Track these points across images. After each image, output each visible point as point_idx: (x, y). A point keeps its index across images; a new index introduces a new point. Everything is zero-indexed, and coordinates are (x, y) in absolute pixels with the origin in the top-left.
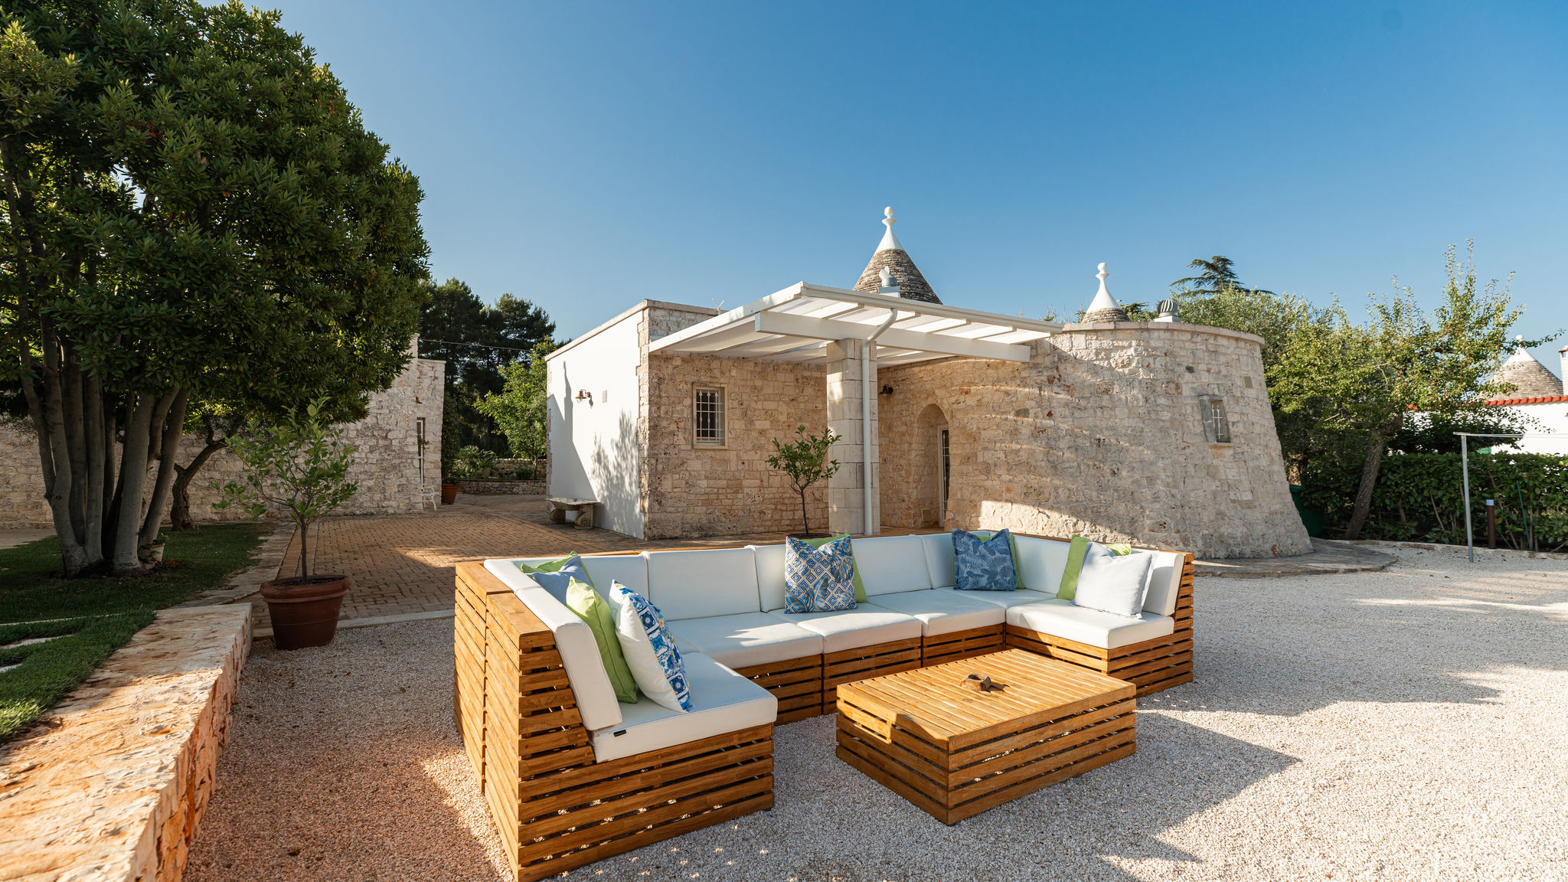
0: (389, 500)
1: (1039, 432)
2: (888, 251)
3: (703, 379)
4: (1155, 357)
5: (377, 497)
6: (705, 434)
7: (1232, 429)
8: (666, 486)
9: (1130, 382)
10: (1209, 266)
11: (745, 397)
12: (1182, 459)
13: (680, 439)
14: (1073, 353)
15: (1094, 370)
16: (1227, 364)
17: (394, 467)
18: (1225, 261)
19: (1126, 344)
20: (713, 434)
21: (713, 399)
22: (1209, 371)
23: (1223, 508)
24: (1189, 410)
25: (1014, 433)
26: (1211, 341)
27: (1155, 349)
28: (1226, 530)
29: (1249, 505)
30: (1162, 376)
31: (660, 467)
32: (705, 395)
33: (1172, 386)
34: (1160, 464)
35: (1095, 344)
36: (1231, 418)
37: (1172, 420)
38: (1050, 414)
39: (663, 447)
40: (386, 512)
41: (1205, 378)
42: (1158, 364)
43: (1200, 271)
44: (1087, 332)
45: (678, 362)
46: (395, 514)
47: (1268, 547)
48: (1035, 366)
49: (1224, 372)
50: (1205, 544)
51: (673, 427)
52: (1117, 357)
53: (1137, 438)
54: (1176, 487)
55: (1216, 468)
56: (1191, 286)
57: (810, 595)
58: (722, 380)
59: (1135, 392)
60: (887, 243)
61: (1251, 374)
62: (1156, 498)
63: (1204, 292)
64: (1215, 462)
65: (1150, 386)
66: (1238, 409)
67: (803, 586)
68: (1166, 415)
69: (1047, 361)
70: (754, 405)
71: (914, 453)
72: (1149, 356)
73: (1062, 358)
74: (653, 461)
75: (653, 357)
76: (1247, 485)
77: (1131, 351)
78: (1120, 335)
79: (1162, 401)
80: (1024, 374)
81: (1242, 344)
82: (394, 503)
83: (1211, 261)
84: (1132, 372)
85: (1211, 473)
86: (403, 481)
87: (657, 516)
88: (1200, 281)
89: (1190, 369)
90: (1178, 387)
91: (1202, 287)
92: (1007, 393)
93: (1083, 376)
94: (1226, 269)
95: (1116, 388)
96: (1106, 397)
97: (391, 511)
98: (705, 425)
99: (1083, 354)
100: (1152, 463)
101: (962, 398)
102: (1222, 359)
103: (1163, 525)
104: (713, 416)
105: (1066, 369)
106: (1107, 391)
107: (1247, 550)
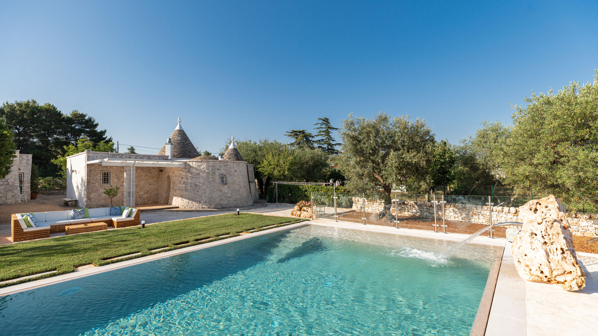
0: (8, 200)
1: (185, 183)
2: (177, 130)
3: (104, 170)
4: (210, 167)
5: (4, 199)
6: (105, 183)
7: (228, 181)
8: (92, 196)
9: (204, 172)
10: (323, 120)
11: (118, 173)
12: (213, 188)
13: (97, 184)
14: (193, 166)
15: (196, 169)
16: (230, 168)
17: (10, 190)
18: (327, 119)
19: (204, 164)
20: (107, 183)
21: (108, 174)
22: (224, 169)
23: (222, 198)
24: (217, 178)
25: (180, 183)
26: (226, 163)
27: (210, 165)
28: (222, 202)
29: (230, 197)
30: (211, 171)
31: (90, 191)
32: (105, 173)
33: (213, 173)
34: (208, 190)
35: (197, 164)
36: (228, 179)
37: (212, 180)
38: (187, 179)
39: (91, 186)
40: (7, 203)
41: (223, 171)
42: (210, 169)
43: (321, 122)
44: (196, 161)
45: (96, 166)
46: (10, 204)
47: (234, 205)
48: (186, 168)
49: (228, 169)
50: (215, 205)
51: (95, 181)
52: (202, 167)
53: (204, 184)
54: (210, 194)
55: (222, 190)
56: (319, 126)
57: (75, 217)
58: (111, 170)
59: (205, 174)
60: (178, 128)
61: (237, 170)
62: (205, 197)
63: (322, 128)
64: (222, 189)
65: (208, 173)
66: (231, 177)
67: (74, 216)
68: (211, 179)
69: (188, 167)
70: (121, 175)
71: (165, 186)
72: (209, 167)
73: (190, 167)
74: (88, 190)
75: (88, 165)
76: (230, 193)
77: (205, 166)
78: (203, 162)
79: (210, 176)
80: (183, 170)
81: (235, 163)
82: (10, 201)
83: (323, 119)
84: (205, 170)
85: (221, 191)
86: (14, 194)
87: (89, 203)
88: (322, 124)
89: (218, 169)
90: (214, 173)
91: (322, 126)
92: (180, 174)
93: (194, 171)
94: (328, 121)
95: (201, 174)
96: (198, 175)
97: (9, 203)
98: (105, 180)
99: (195, 166)
100: (206, 189)
101: (173, 174)
102: (228, 167)
103: (206, 202)
104: (107, 179)
105: (191, 169)
106: (199, 174)
107: (227, 206)
